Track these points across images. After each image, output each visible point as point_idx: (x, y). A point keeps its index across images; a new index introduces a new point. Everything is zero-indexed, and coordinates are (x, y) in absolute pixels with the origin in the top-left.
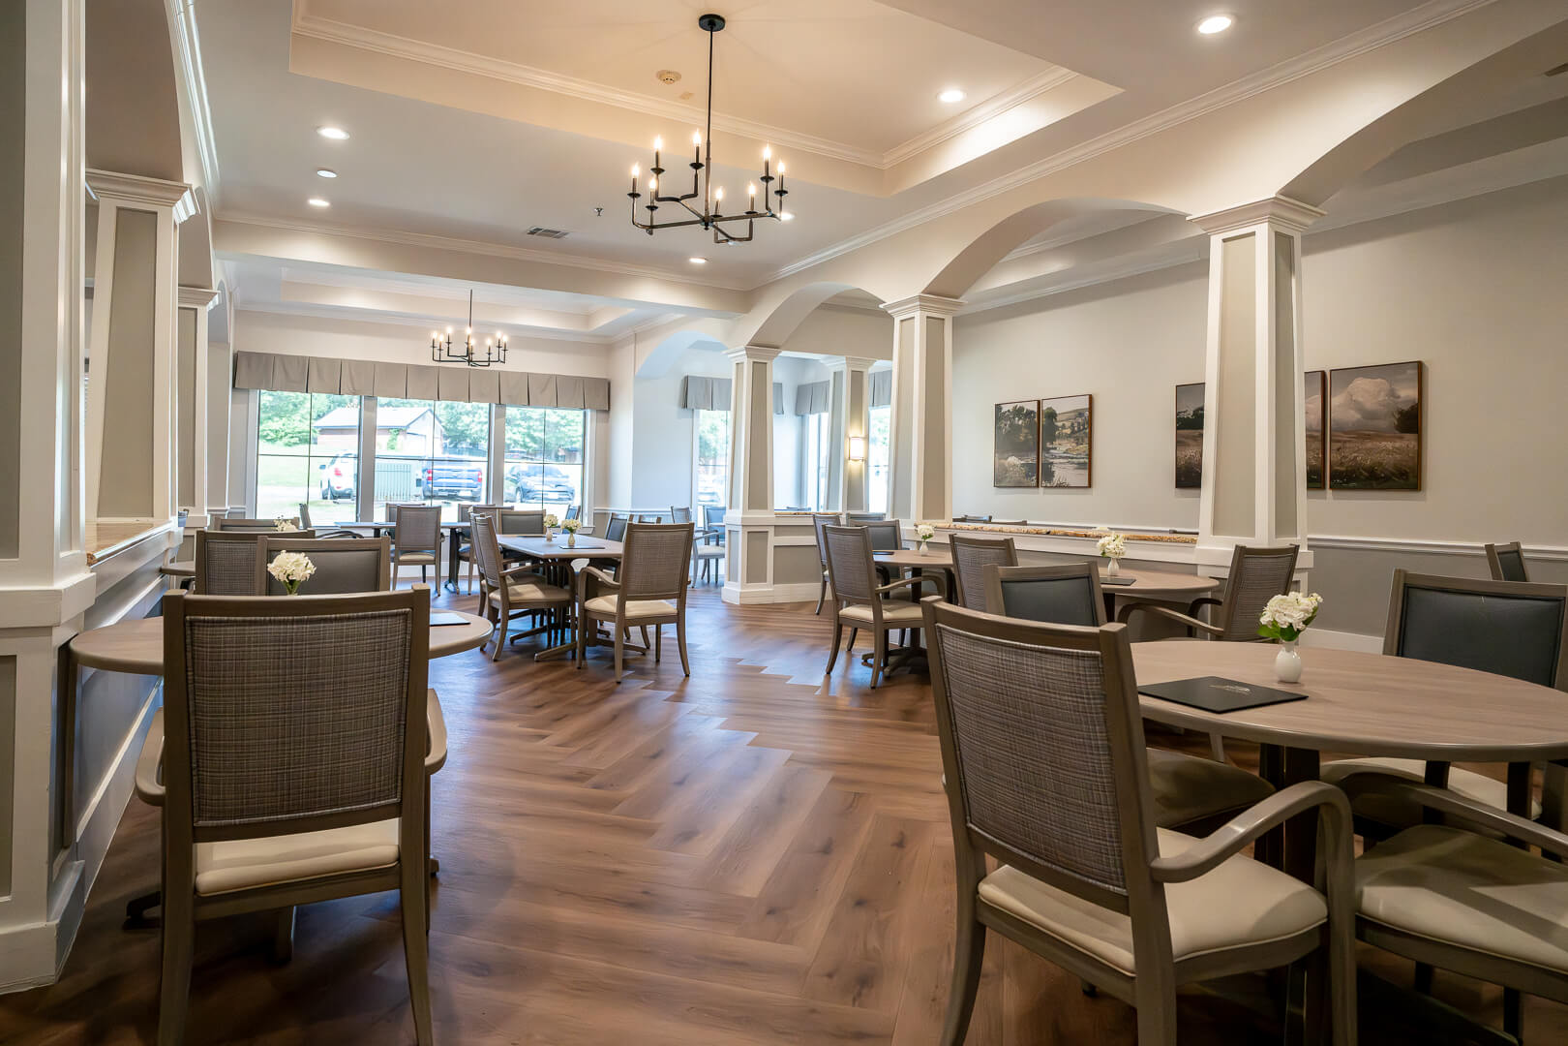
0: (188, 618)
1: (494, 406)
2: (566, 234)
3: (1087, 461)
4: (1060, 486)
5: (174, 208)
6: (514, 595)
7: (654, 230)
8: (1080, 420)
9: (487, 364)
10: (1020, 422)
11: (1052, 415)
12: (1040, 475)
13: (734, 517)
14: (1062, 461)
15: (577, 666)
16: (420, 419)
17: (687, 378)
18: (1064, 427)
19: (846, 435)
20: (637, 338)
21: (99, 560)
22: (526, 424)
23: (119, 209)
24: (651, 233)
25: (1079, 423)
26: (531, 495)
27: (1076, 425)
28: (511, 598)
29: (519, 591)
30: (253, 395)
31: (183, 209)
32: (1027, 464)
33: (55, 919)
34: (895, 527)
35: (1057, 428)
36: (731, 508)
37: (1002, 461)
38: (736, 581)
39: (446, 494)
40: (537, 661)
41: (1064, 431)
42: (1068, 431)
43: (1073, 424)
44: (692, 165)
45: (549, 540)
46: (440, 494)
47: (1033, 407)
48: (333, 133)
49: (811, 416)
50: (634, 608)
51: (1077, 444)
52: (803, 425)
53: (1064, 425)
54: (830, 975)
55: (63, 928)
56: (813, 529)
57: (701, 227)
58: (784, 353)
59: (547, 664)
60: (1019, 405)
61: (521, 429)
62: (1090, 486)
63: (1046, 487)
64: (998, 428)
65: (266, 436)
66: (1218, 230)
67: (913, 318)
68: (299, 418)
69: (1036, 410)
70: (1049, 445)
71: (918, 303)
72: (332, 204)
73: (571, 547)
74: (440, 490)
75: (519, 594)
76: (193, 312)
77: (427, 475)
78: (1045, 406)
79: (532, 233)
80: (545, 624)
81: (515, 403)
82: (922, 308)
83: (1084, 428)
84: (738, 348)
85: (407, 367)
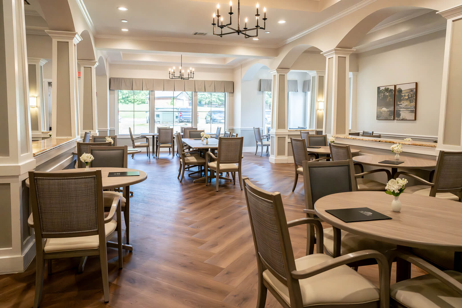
0: (35, 178)
1: (193, 92)
2: (206, 34)
3: (414, 109)
4: (403, 120)
5: (73, 40)
6: (186, 160)
7: (223, 36)
8: (412, 93)
9: (188, 79)
10: (387, 94)
11: (400, 91)
12: (395, 115)
13: (273, 131)
14: (404, 109)
15: (206, 185)
16: (181, 94)
17: (260, 80)
18: (405, 96)
19: (317, 101)
20: (242, 66)
21: (37, 155)
22: (217, 95)
23: (58, 42)
24: (222, 37)
25: (411, 94)
26: (215, 121)
27: (410, 95)
28: (186, 161)
29: (189, 159)
30: (116, 91)
31: (77, 39)
32: (390, 111)
33: (23, 255)
34: (325, 137)
35: (402, 96)
36: (272, 128)
37: (380, 109)
38: (274, 155)
39: (186, 121)
40: (194, 183)
41: (405, 97)
42: (407, 97)
43: (409, 95)
44: (229, 13)
45: (203, 141)
46: (185, 121)
47: (393, 88)
48: (123, 9)
49: (308, 92)
50: (223, 166)
51: (410, 103)
52: (306, 95)
53: (405, 95)
54: (235, 296)
55: (25, 258)
56: (300, 136)
57: (237, 34)
58: (291, 71)
59: (198, 183)
60: (387, 87)
61: (215, 97)
62: (415, 119)
63: (397, 120)
64: (378, 96)
65: (131, 101)
66: (450, 16)
67: (333, 57)
68: (141, 95)
69: (394, 89)
70: (399, 103)
71: (334, 52)
72: (129, 30)
73: (207, 144)
74: (184, 120)
75: (188, 160)
76: (90, 68)
77: (180, 114)
78: (397, 88)
79: (195, 34)
80: (200, 170)
81: (200, 91)
82: (336, 53)
83: (413, 96)
84: (274, 70)
85: (164, 80)
